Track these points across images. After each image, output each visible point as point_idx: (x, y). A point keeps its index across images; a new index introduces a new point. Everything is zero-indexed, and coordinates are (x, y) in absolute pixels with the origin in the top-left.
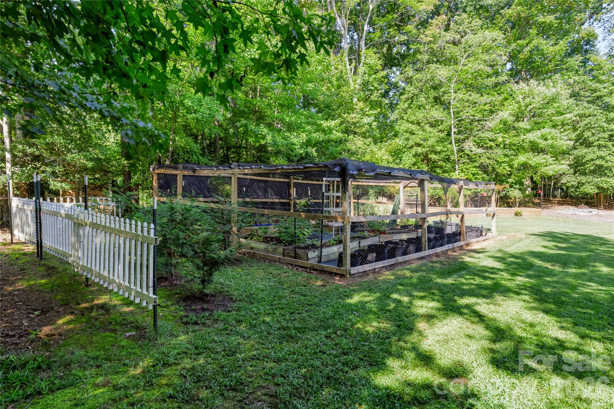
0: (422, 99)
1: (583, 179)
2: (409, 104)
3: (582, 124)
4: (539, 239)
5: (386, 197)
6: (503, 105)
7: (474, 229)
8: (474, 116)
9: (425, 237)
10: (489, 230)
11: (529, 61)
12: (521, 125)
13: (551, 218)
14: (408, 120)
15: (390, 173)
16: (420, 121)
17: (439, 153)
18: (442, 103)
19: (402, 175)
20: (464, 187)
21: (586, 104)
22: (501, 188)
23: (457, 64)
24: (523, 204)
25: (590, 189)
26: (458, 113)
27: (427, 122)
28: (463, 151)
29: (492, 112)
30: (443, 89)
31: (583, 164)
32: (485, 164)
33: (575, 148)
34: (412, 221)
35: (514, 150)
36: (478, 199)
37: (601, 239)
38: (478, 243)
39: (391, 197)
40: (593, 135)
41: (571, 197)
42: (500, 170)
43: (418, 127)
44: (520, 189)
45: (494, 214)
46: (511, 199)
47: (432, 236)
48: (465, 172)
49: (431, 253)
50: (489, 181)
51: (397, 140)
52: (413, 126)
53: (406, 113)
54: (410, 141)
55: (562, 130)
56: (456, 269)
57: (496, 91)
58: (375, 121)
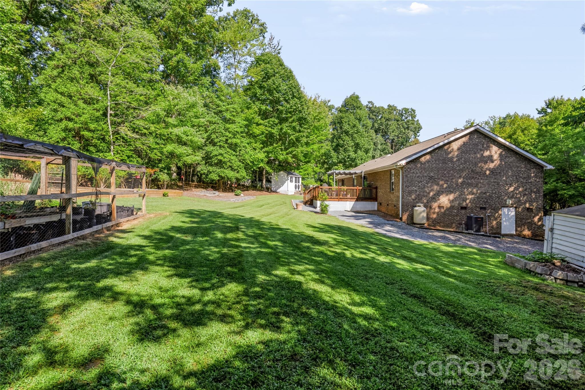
0: (75, 72)
1: (211, 169)
2: (59, 73)
3: (210, 128)
4: (179, 215)
5: (20, 174)
6: (156, 100)
7: (126, 209)
8: (130, 103)
9: (69, 219)
10: (140, 209)
11: (176, 69)
12: (170, 120)
13: (190, 198)
14: (56, 90)
15: (22, 145)
16: (72, 94)
17: (93, 131)
18: (98, 82)
19: (40, 150)
20: (116, 168)
21: (213, 114)
22: (152, 171)
23: (115, 49)
24: (170, 187)
25: (214, 177)
26: (116, 96)
27: (80, 97)
28: (118, 134)
29: (147, 103)
30: (100, 69)
31: (211, 158)
32: (140, 149)
33: (206, 145)
34: (56, 202)
35: (164, 140)
36: (132, 181)
37: (219, 213)
38: (129, 222)
39: (29, 174)
40: (217, 137)
41: (204, 182)
42: (152, 156)
43: (69, 100)
44: (168, 174)
45: (144, 195)
46: (160, 181)
47: (79, 218)
48: (120, 154)
49: (76, 236)
50: (143, 164)
51: (41, 109)
52: (63, 97)
53: (55, 82)
54: (59, 113)
55: (198, 130)
56: (104, 250)
57: (150, 86)
58: (9, 80)
